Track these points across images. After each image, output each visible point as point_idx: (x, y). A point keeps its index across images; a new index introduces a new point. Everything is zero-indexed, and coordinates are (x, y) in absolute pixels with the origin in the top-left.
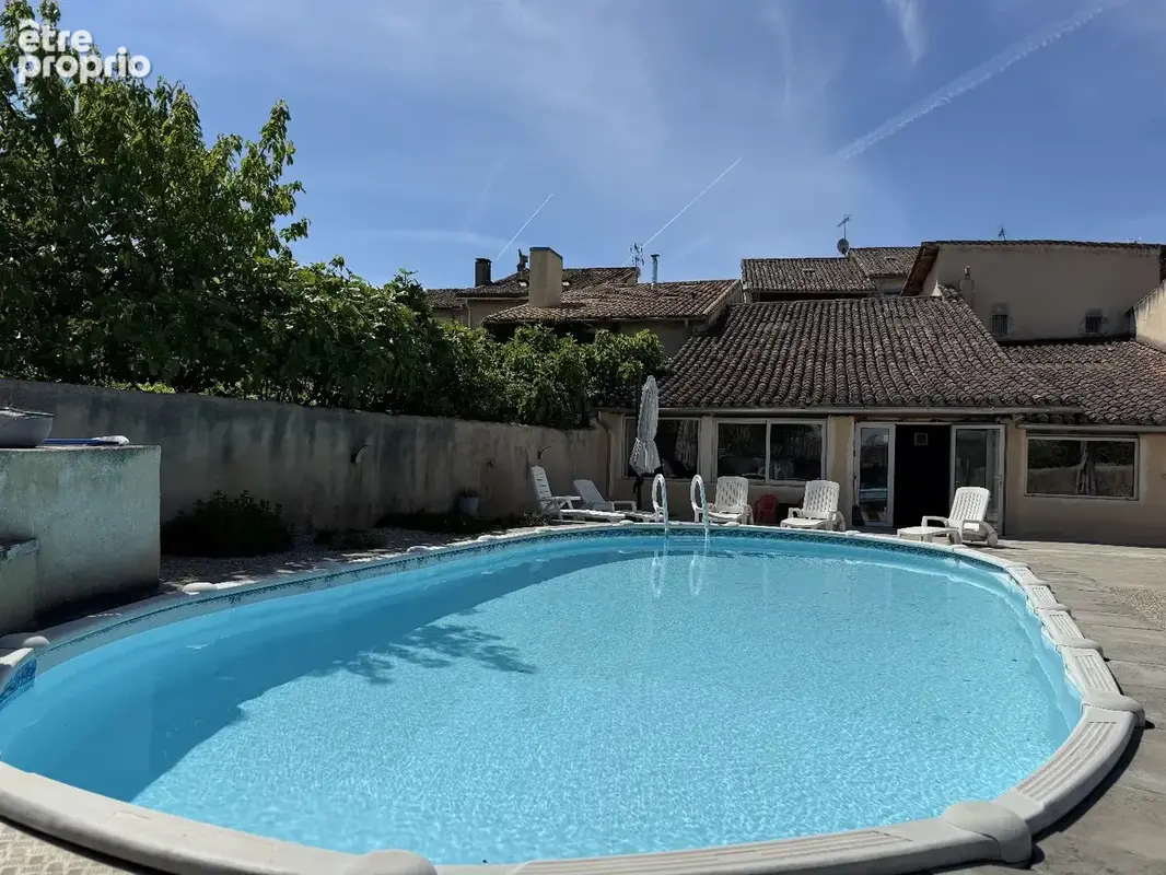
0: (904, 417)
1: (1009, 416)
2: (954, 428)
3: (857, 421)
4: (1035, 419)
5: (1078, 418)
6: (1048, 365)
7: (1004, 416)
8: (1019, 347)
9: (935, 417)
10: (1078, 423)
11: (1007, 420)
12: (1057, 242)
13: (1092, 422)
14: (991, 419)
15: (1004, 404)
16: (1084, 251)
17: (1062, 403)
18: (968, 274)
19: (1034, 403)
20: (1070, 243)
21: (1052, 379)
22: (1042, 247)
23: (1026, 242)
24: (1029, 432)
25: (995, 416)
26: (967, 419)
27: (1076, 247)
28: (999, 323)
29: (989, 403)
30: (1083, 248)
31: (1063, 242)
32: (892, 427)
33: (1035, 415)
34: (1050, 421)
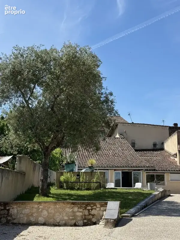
0: (123, 170)
1: (142, 169)
2: (133, 172)
3: (114, 171)
4: (147, 170)
5: (154, 170)
6: (146, 157)
7: (141, 169)
8: (139, 152)
9: (129, 170)
10: (154, 171)
11: (142, 170)
12: (146, 124)
13: (157, 171)
14: (139, 170)
15: (142, 167)
16: (152, 127)
17: (152, 167)
18: (125, 132)
19: (147, 167)
20: (149, 125)
21: (148, 161)
22: (142, 125)
23: (139, 124)
24: (146, 173)
25: (140, 169)
26: (135, 170)
27: (150, 126)
28: (133, 145)
29: (139, 167)
30: (152, 126)
31: (147, 124)
32: (121, 172)
33: (147, 169)
34: (150, 171)
